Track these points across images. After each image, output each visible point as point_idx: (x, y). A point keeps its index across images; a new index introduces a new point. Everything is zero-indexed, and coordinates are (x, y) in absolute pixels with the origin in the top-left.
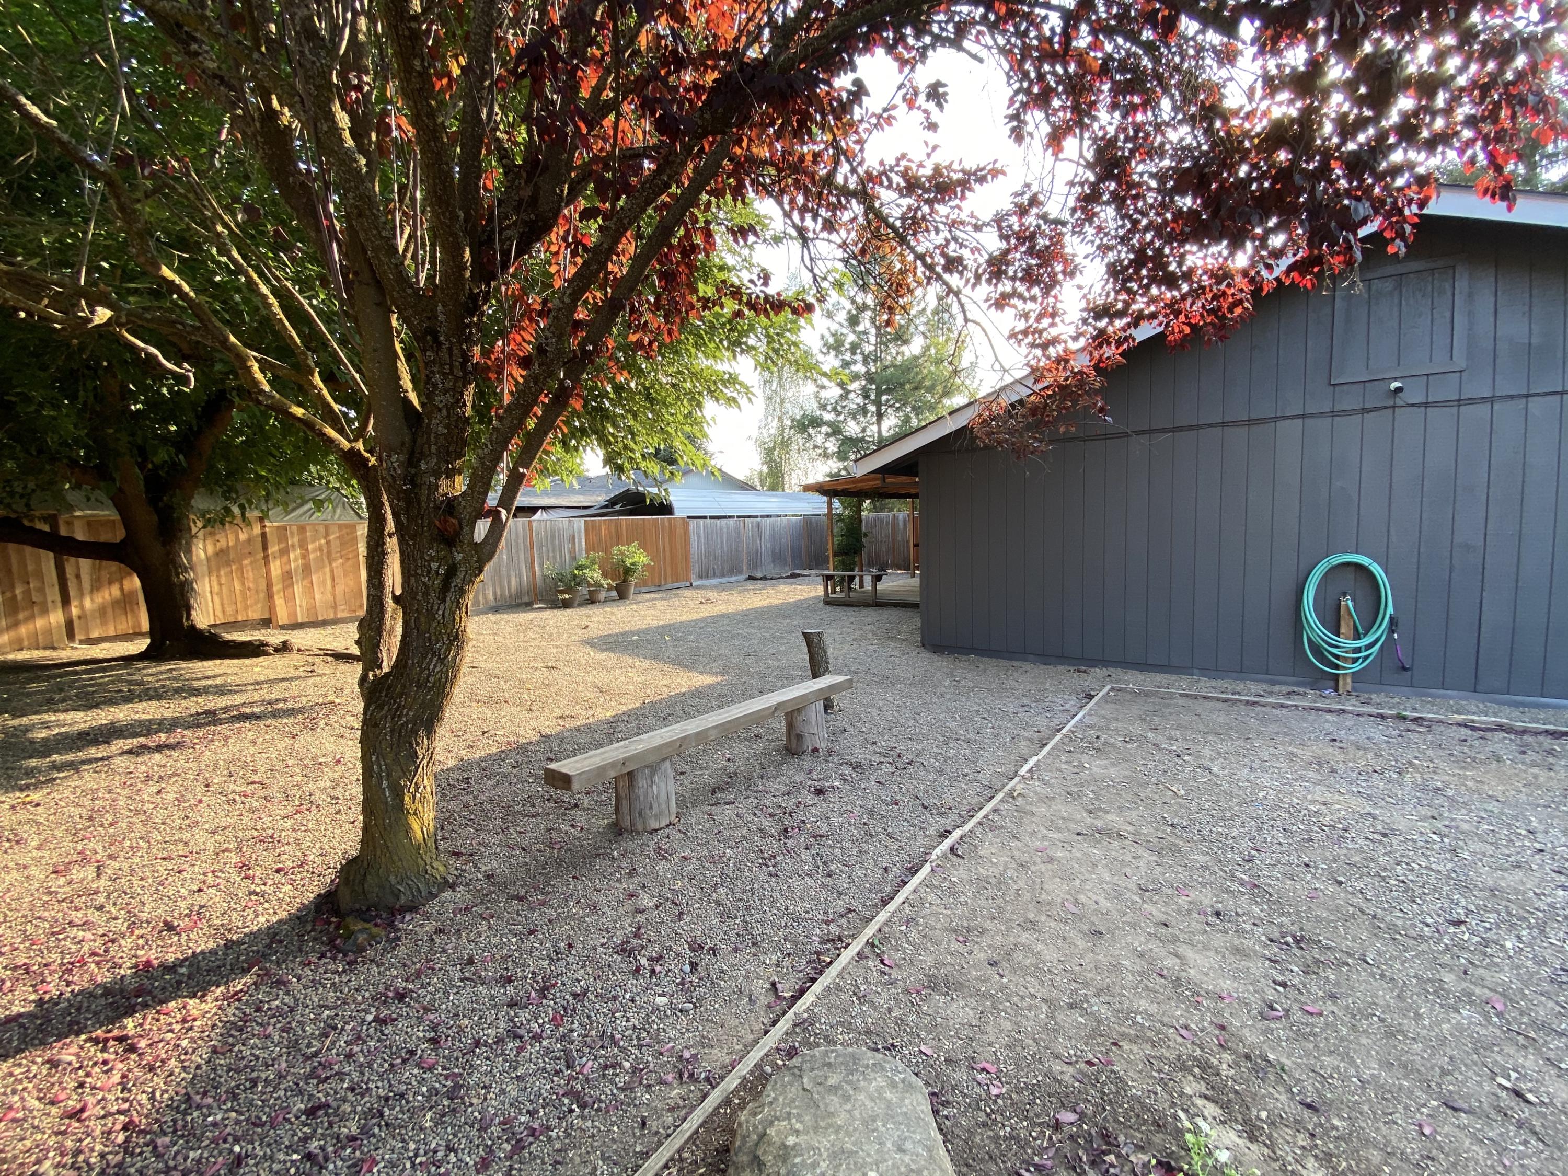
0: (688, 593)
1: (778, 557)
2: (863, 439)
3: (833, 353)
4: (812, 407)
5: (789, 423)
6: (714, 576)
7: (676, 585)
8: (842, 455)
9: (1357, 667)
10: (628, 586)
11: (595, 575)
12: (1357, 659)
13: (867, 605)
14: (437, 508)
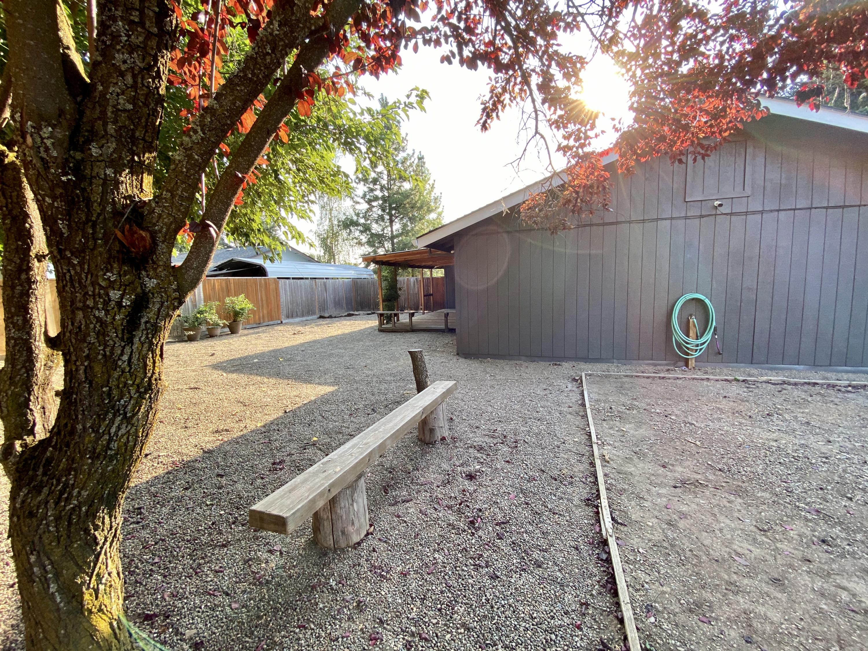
0: (280, 328)
1: (337, 304)
2: (382, 235)
3: (362, 183)
4: (351, 213)
5: (336, 222)
6: (297, 316)
7: (271, 323)
8: (370, 243)
9: (697, 354)
10: (237, 325)
11: (213, 317)
12: (696, 350)
13: (407, 331)
14: (117, 213)
